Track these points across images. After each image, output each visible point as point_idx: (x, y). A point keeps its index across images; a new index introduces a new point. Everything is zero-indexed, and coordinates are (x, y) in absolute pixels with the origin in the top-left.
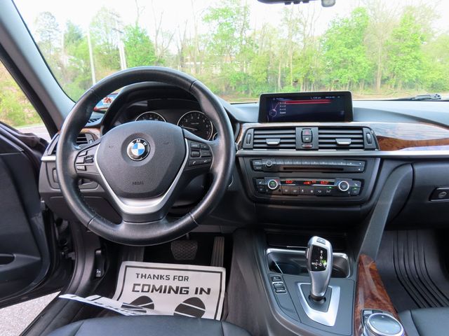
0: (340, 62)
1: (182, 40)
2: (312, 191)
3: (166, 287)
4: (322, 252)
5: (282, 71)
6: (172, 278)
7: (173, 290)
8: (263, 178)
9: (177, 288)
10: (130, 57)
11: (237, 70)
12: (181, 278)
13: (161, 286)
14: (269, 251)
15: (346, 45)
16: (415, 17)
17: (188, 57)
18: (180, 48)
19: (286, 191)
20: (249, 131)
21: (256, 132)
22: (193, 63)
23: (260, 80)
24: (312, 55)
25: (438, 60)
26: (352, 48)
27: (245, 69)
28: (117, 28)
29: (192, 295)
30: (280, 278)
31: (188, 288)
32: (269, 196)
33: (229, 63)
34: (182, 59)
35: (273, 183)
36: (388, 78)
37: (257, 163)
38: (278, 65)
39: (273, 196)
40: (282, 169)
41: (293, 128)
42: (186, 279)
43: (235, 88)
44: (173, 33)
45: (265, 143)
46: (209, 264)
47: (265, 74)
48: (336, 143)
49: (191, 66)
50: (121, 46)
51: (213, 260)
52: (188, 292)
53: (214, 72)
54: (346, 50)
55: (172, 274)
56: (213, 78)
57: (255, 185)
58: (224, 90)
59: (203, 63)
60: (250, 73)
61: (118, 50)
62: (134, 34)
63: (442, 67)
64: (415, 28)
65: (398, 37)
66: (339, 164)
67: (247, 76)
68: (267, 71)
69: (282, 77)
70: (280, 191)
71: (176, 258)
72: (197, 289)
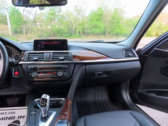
0: (95, 26)
1: (35, 14)
2: (49, 77)
3: (5, 117)
4: (45, 100)
5: (74, 28)
6: (8, 113)
7: (8, 118)
8: (31, 72)
9: (10, 117)
10: (12, 20)
11: (58, 27)
12: (12, 113)
13: (3, 117)
14: (36, 100)
15: (96, 20)
16: (118, 12)
17: (38, 21)
18: (34, 17)
19: (40, 77)
20: (27, 54)
21: (29, 55)
22: (39, 24)
23: (66, 31)
24: (85, 23)
25: (126, 27)
26: (98, 21)
27: (60, 27)
28: (6, 7)
29: (16, 119)
30: (35, 111)
31: (15, 117)
32: (34, 79)
33: (54, 24)
34: (35, 22)
35: (34, 74)
36: (110, 32)
37: (29, 67)
38: (73, 26)
39: (35, 79)
40: (38, 69)
41: (44, 53)
42: (14, 113)
43: (57, 34)
44: (31, 11)
45: (32, 59)
46: (24, 106)
47: (68, 29)
48: (58, 58)
49: (39, 25)
50: (8, 15)
51: (26, 104)
52: (14, 118)
53: (48, 27)
54: (96, 22)
55: (8, 111)
56: (48, 30)
57: (28, 75)
58: (52, 35)
59: (44, 24)
60: (62, 29)
61: (6, 16)
62: (13, 11)
63: (126, 29)
64: (118, 16)
65: (113, 18)
66: (59, 66)
67: (61, 30)
68: (69, 28)
69: (74, 30)
70: (37, 77)
71: (9, 105)
72: (19, 116)
